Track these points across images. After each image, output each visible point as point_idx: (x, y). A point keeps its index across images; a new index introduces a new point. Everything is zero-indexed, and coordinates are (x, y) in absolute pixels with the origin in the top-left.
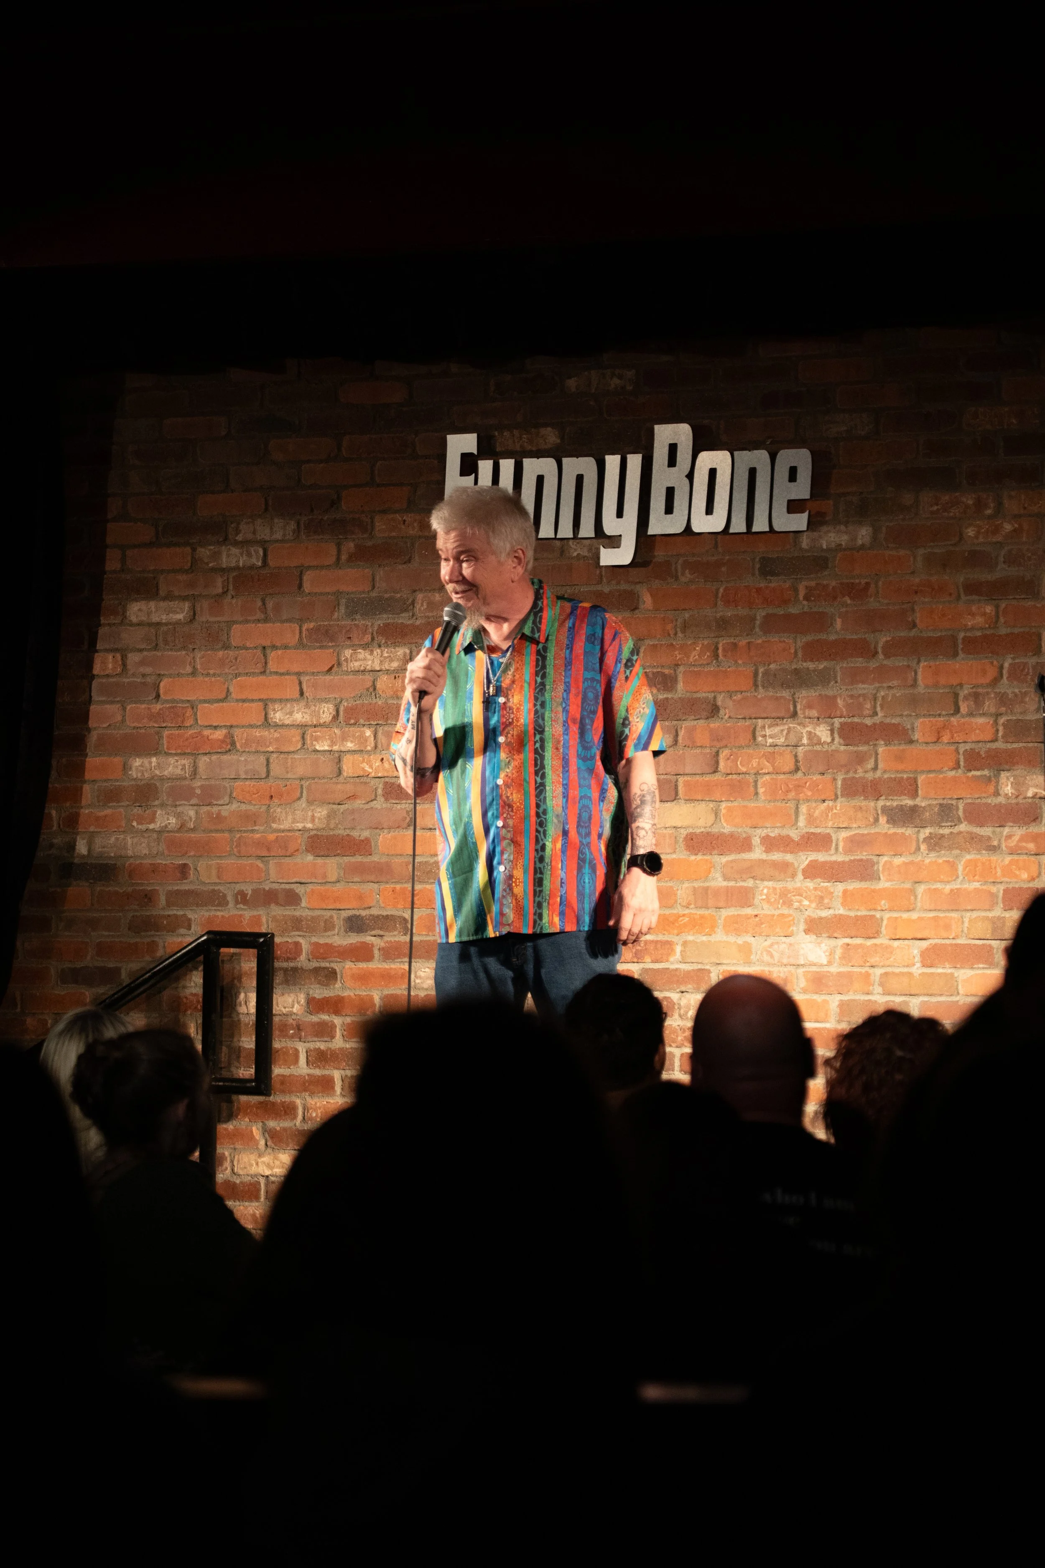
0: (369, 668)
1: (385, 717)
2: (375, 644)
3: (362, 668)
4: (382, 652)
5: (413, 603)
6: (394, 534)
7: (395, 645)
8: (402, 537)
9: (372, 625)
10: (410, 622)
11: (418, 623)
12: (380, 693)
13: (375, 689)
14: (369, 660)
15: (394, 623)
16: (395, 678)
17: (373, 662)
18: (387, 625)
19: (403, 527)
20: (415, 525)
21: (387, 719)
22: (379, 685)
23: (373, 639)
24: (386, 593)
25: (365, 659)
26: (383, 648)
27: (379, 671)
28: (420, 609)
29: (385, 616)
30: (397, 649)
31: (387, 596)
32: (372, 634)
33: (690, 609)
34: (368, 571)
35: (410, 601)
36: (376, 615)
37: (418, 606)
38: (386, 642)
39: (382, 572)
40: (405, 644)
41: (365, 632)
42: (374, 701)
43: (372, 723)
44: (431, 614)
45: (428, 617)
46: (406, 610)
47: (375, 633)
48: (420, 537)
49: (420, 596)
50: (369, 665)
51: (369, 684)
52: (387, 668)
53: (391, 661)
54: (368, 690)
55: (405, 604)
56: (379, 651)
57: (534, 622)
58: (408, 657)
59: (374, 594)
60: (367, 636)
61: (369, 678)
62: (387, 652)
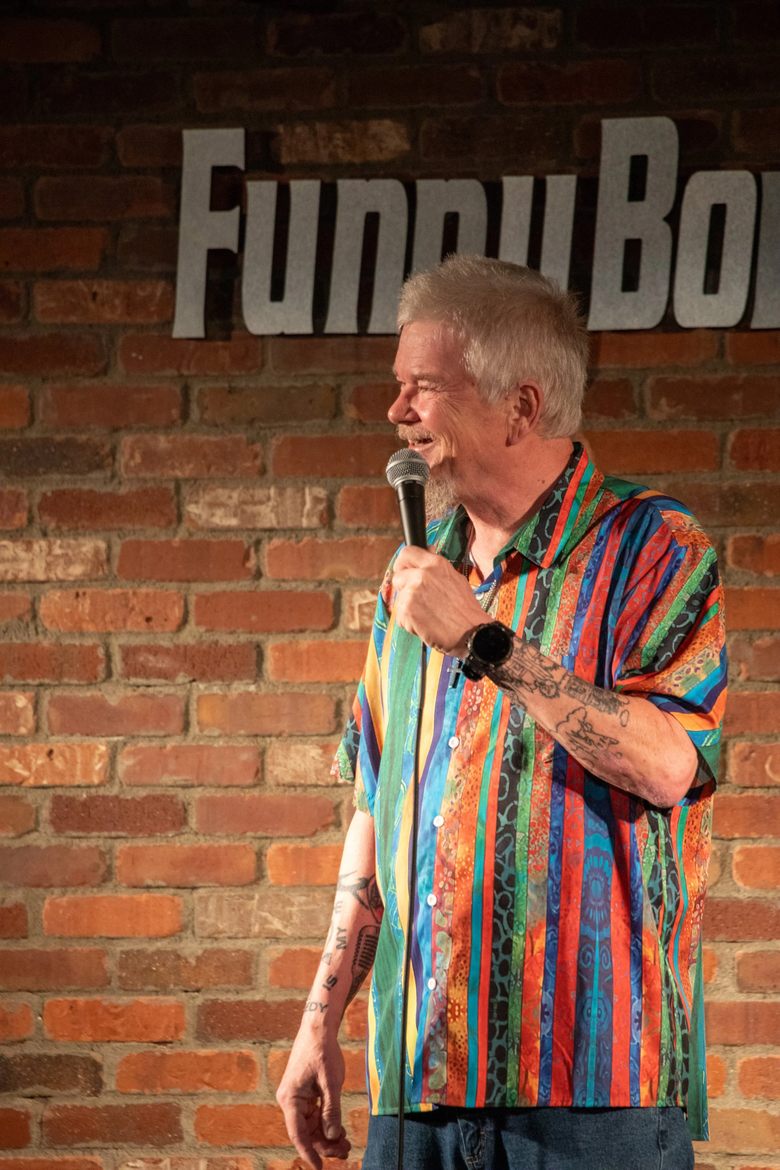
0: (23, 576)
1: (57, 671)
2: (35, 530)
3: (9, 577)
4: (50, 547)
5: (113, 453)
6: (73, 319)
7: (76, 532)
8: (91, 326)
9: (30, 493)
10: (109, 489)
11: (123, 490)
12: (47, 624)
13: (34, 617)
14: (24, 560)
15: (74, 490)
16: (77, 595)
17: (32, 563)
18: (59, 495)
19: (92, 306)
20: (117, 302)
21: (61, 675)
22: (42, 609)
23: (31, 520)
24: (58, 432)
25: (15, 559)
26: (52, 539)
27: (43, 582)
28: (127, 466)
29: (56, 477)
30: (81, 540)
31: (59, 437)
32: (30, 511)
33: (669, 472)
34: (21, 390)
35: (107, 449)
36: (38, 474)
37: (122, 459)
38: (58, 528)
39: (49, 394)
40: (97, 531)
41: (15, 508)
42: (34, 640)
43: (30, 681)
44: (148, 475)
45: (145, 481)
46: (99, 466)
47: (35, 510)
48: (126, 326)
49: (127, 440)
50: (24, 570)
51: (24, 607)
52: (61, 576)
53: (69, 562)
54: (20, 618)
55: (97, 454)
56: (43, 543)
57: (538, 530)
58: (104, 557)
59: (33, 434)
60: (18, 515)
61: (22, 594)
62: (61, 547)
